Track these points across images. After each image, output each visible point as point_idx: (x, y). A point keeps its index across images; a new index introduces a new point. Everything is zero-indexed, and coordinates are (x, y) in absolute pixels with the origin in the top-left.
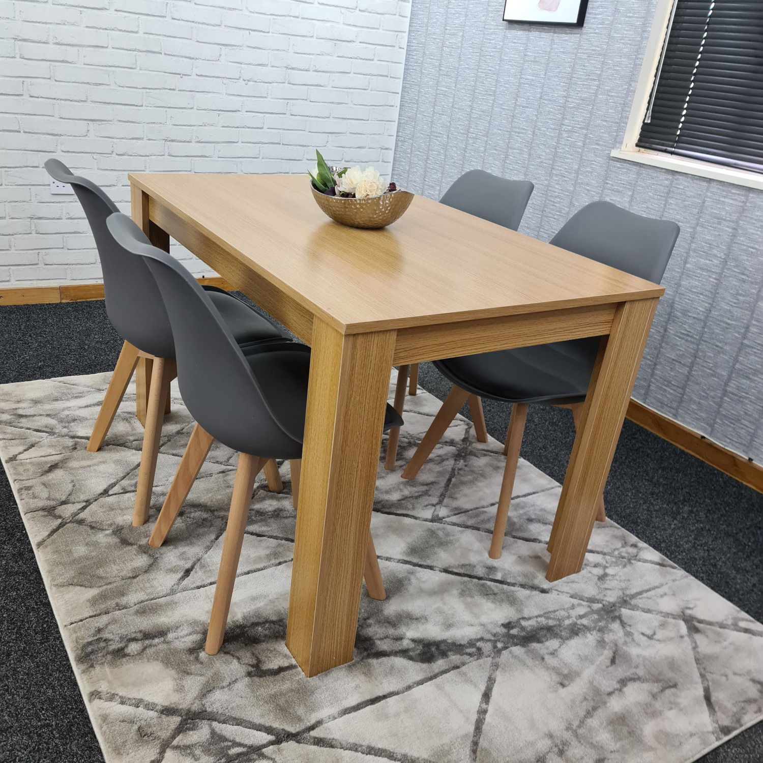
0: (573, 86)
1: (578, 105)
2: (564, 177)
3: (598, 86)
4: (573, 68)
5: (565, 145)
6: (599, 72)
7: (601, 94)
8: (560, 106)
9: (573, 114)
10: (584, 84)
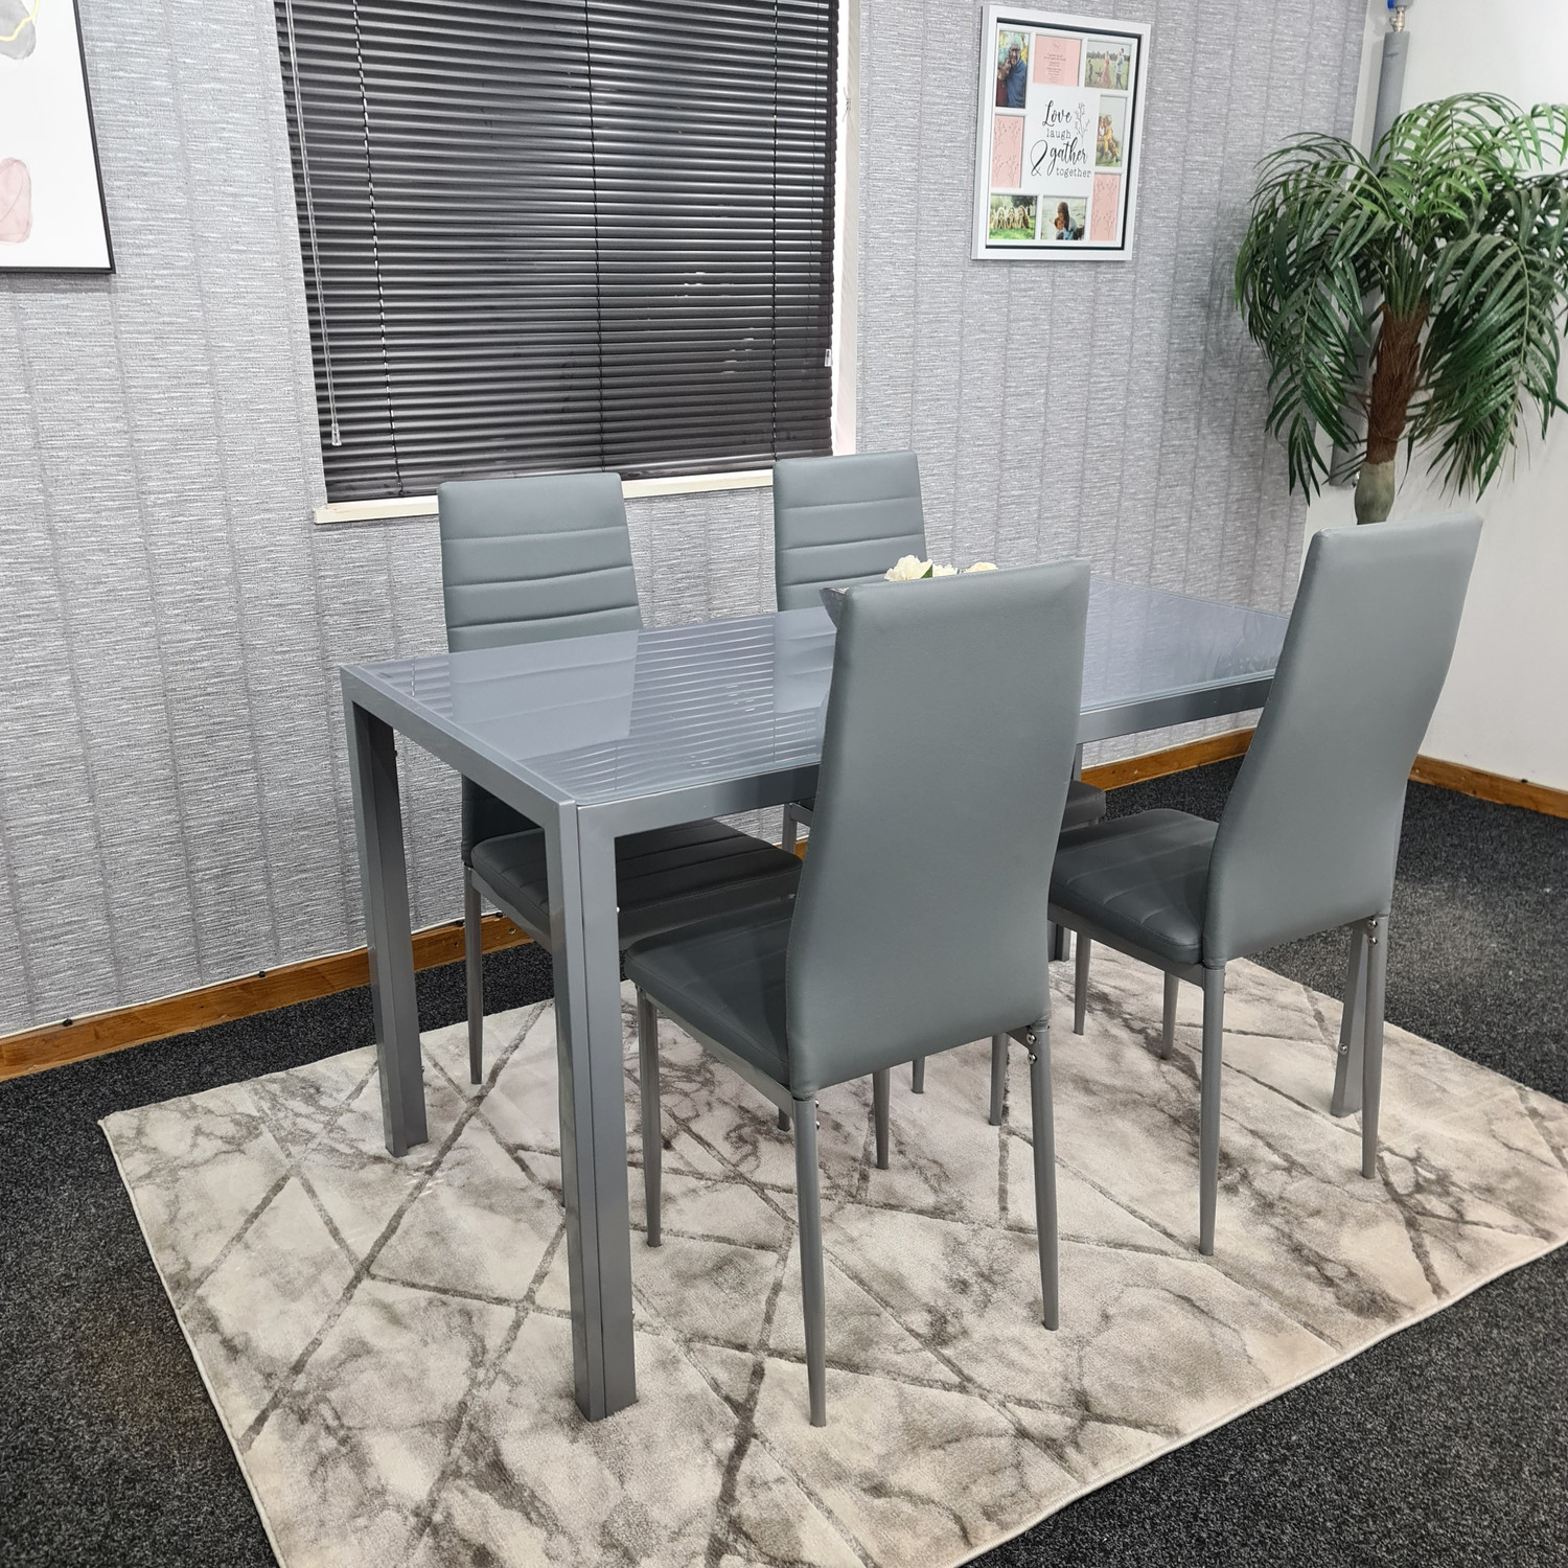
0: (139, 405)
1: (175, 442)
2: (201, 600)
3: (217, 397)
4: (120, 365)
5: (170, 535)
6: (205, 368)
7: (232, 410)
8: (118, 455)
9: (167, 465)
10: (173, 398)
